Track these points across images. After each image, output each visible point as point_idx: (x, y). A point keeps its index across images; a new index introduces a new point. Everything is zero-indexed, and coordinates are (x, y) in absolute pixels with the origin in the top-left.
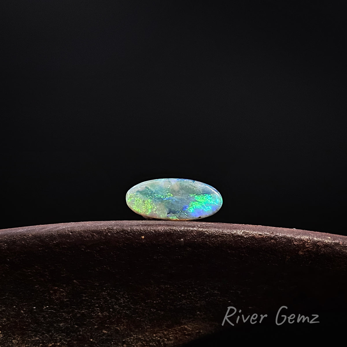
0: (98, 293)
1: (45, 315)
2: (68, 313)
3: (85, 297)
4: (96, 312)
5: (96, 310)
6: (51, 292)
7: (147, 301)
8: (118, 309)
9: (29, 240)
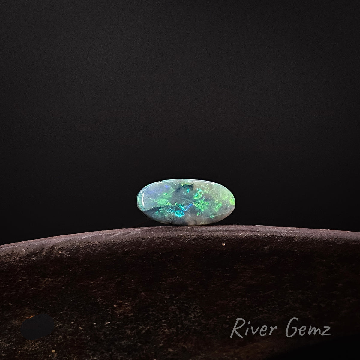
0: (166, 307)
1: (106, 332)
2: (132, 329)
3: (152, 311)
4: (163, 328)
5: (162, 326)
6: (115, 306)
7: (220, 316)
8: (187, 324)
9: (95, 248)
